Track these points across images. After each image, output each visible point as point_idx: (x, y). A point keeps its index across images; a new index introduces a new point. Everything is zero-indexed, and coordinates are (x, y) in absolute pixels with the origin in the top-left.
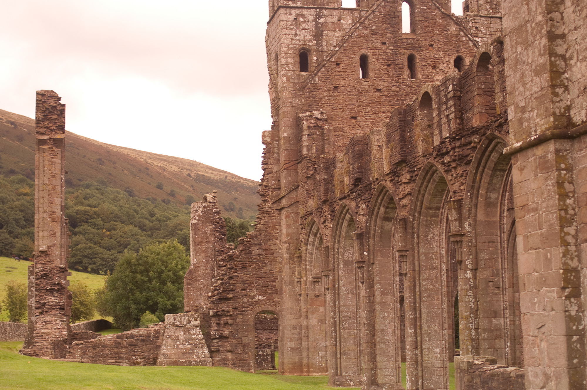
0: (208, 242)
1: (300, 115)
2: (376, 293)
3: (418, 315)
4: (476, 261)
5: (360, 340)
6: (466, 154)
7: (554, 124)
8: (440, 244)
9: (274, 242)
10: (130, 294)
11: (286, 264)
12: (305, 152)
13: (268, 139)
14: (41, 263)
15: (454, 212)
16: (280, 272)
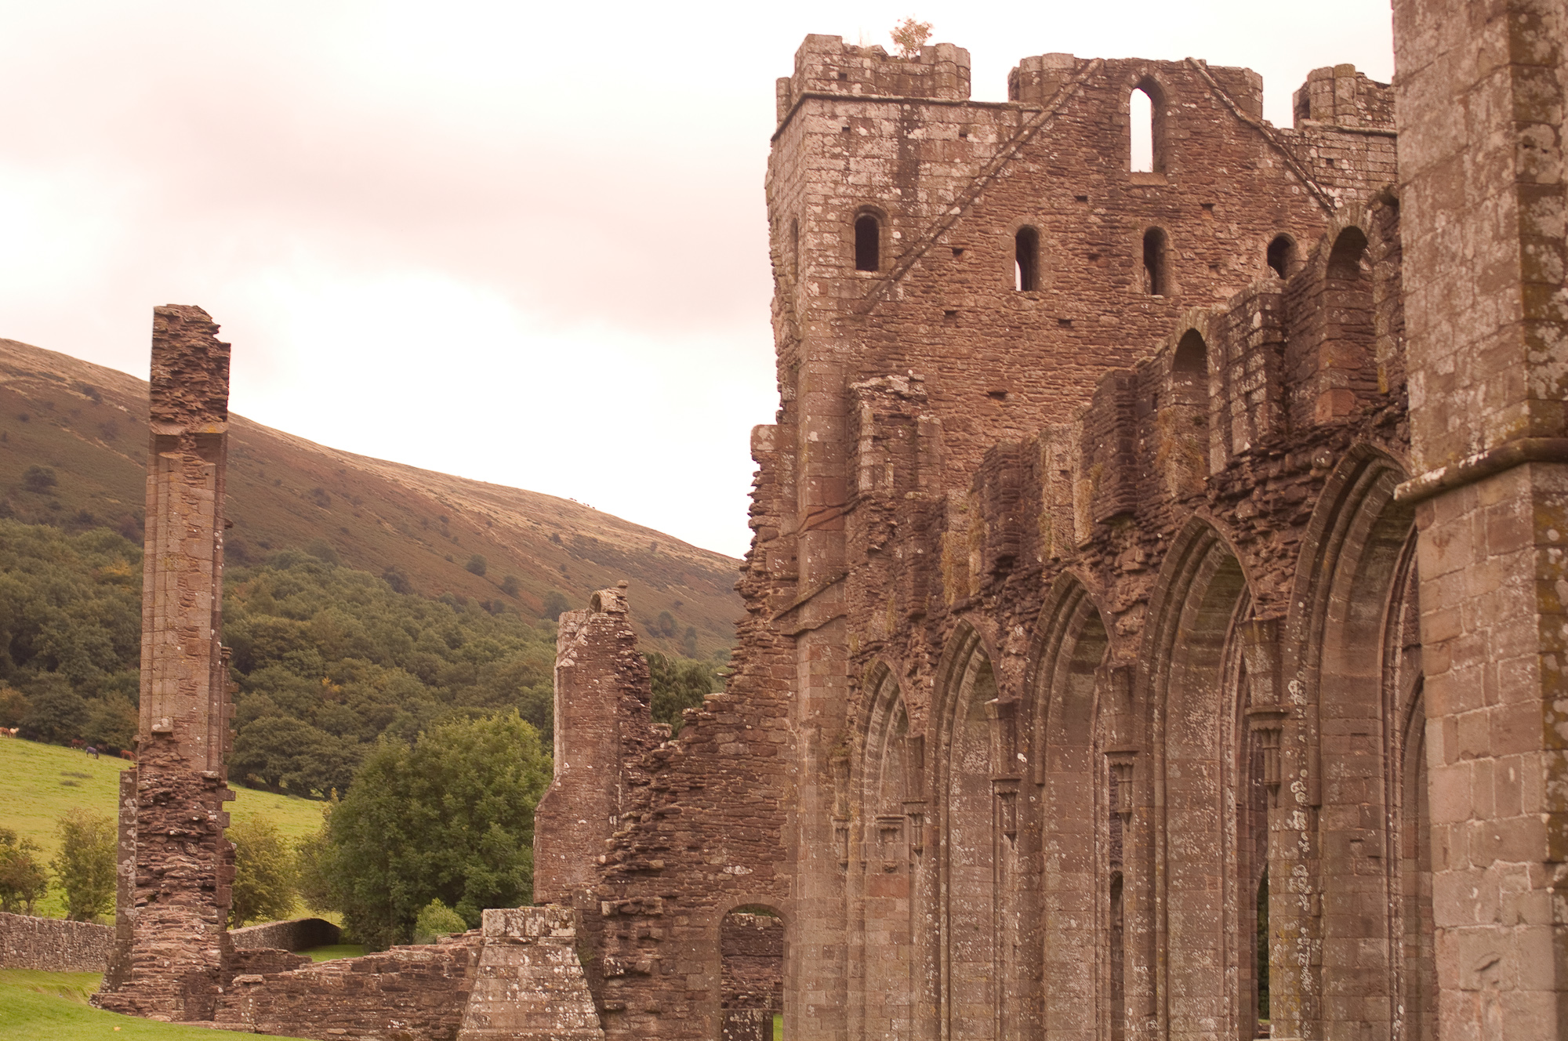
0: (603, 718)
1: (855, 385)
2: (1047, 865)
3: (1159, 926)
4: (1318, 786)
5: (1002, 989)
6: (1294, 498)
7: (1532, 422)
8: (1222, 737)
9: (777, 722)
10: (390, 853)
11: (807, 781)
12: (864, 483)
13: (767, 447)
14: (156, 765)
15: (1260, 652)
16: (791, 802)
